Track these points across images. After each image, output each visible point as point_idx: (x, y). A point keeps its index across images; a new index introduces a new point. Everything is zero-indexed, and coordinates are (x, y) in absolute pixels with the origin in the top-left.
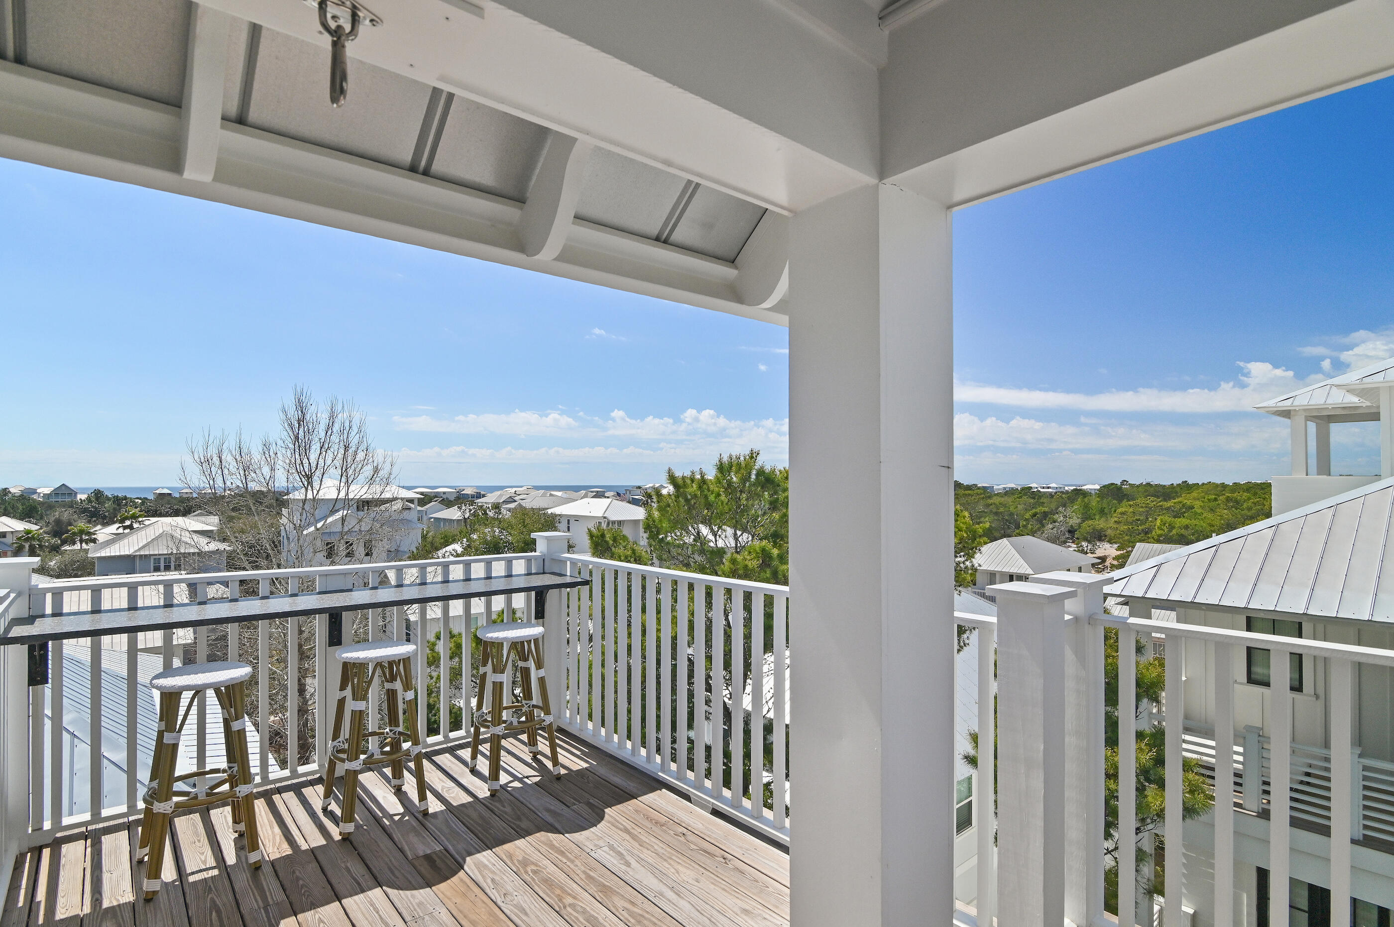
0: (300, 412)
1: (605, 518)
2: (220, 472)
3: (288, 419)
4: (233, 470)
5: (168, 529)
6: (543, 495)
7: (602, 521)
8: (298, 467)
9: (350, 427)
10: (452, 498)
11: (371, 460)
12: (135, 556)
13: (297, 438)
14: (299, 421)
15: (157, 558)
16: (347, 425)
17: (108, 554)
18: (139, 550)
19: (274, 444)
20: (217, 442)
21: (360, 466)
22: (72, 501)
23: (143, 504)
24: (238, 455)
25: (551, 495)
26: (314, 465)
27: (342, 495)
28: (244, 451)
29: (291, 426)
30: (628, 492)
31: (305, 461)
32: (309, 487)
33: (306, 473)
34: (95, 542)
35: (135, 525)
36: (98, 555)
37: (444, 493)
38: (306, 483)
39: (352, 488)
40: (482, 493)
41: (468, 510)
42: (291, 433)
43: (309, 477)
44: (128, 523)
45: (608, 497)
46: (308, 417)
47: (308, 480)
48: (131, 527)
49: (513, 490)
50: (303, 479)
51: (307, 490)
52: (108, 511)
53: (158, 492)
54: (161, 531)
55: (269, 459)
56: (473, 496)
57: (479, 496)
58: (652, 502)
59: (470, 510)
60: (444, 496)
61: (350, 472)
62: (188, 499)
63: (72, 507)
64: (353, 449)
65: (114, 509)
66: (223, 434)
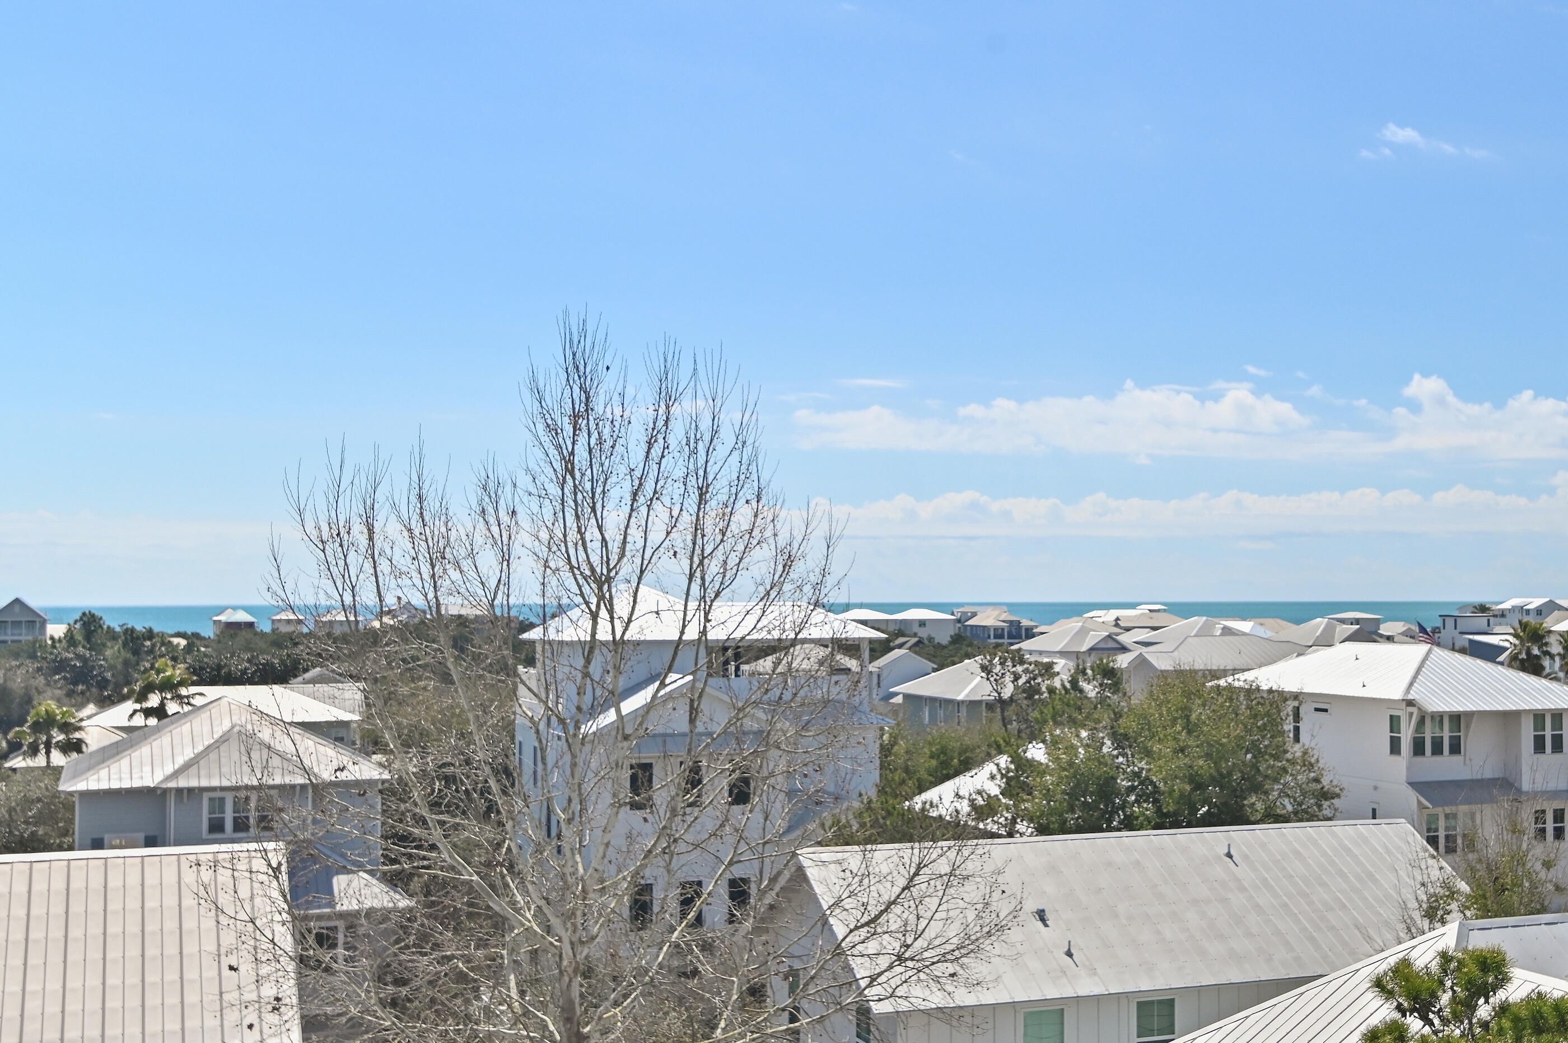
0: (576, 389)
1: (1410, 703)
2: (368, 566)
3: (544, 413)
4: (403, 562)
5: (241, 718)
6: (1204, 632)
7: (1402, 713)
8: (572, 551)
9: (715, 433)
10: (943, 638)
11: (768, 533)
12: (165, 791)
13: (570, 468)
14: (575, 417)
15: (216, 796)
16: (705, 424)
17: (104, 785)
18: (176, 774)
19: (509, 488)
20: (362, 483)
21: (740, 547)
22: (35, 642)
23: (189, 649)
24: (415, 518)
25: (1227, 631)
26: (614, 548)
27: (692, 633)
28: (432, 504)
29: (553, 430)
30: (1450, 622)
31: (592, 533)
32: (604, 613)
33: (593, 570)
34: (79, 751)
35: (172, 707)
36: (81, 786)
37: (922, 623)
38: (594, 600)
39: (720, 611)
40: (1025, 623)
41: (1008, 678)
42: (553, 452)
43: (603, 582)
44: (154, 701)
45: (1390, 639)
46: (598, 406)
47: (600, 589)
48: (160, 712)
49: (1111, 615)
50: (586, 589)
51: (595, 617)
52: (111, 667)
53: (223, 618)
54: (226, 725)
55: (495, 529)
56: (999, 633)
57: (1018, 632)
58: (1547, 653)
59: (1016, 677)
60: (923, 633)
61: (713, 567)
62: (293, 639)
63: (33, 656)
64: (723, 497)
65: (126, 663)
66: (376, 458)
